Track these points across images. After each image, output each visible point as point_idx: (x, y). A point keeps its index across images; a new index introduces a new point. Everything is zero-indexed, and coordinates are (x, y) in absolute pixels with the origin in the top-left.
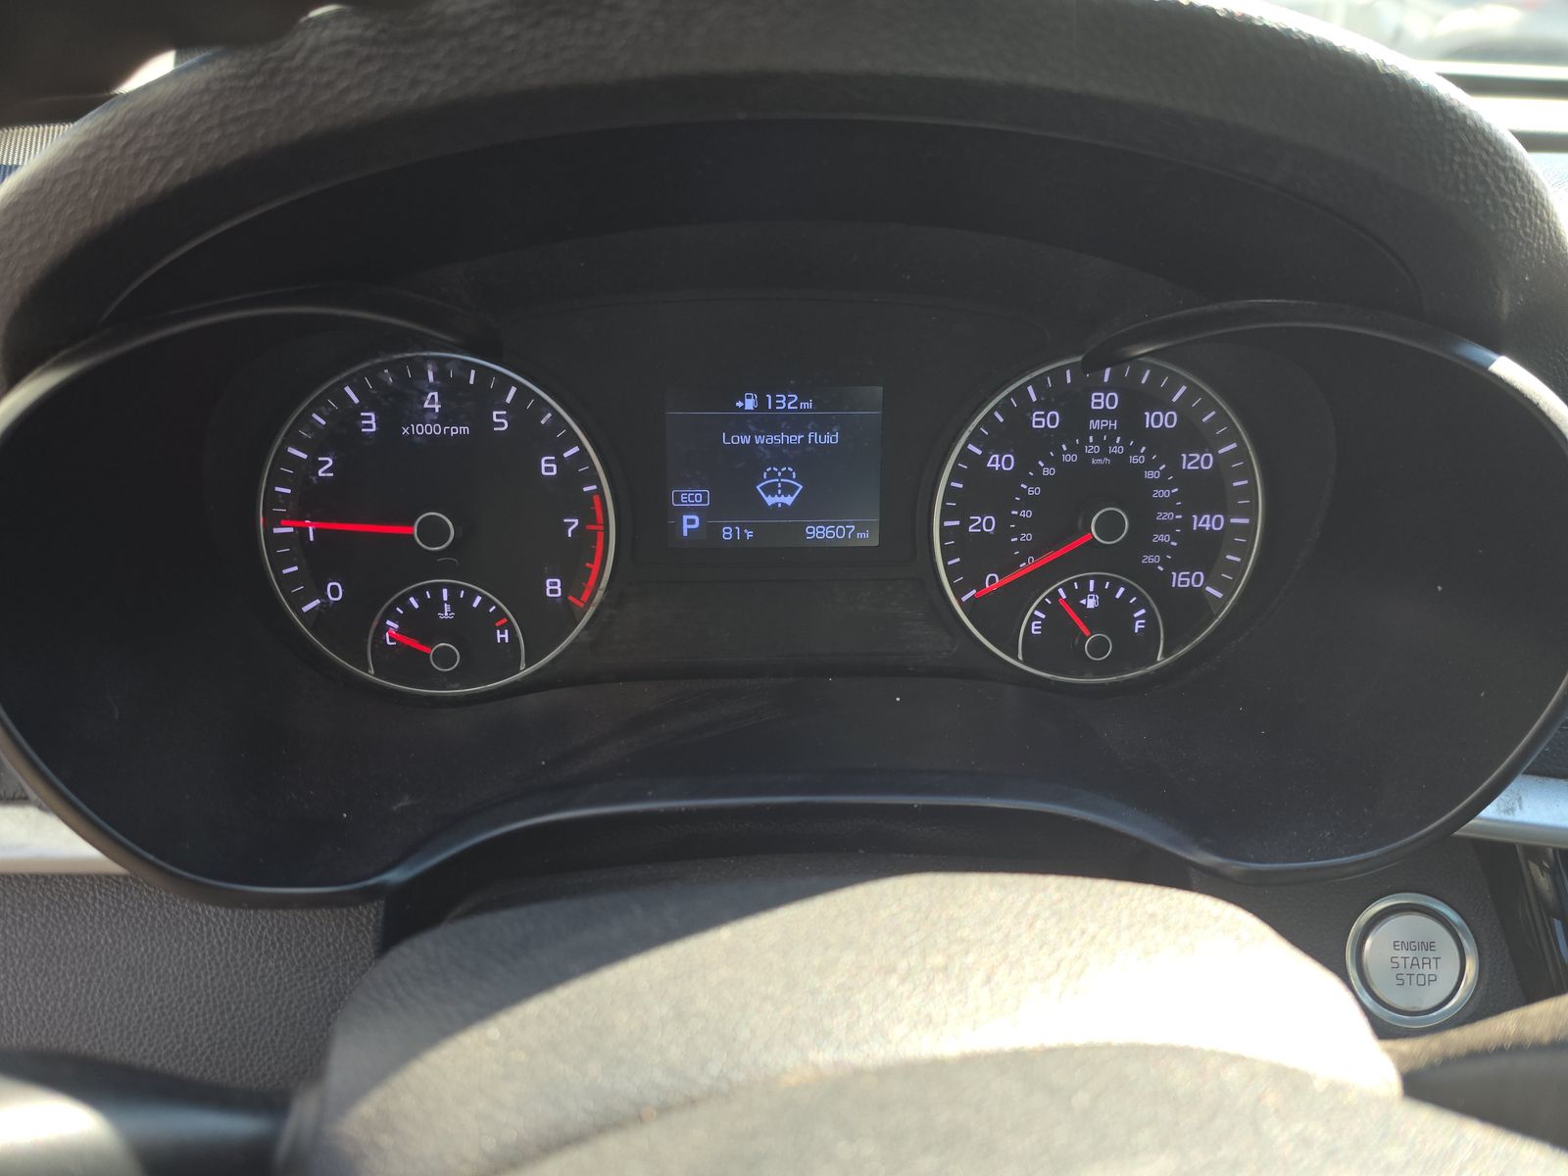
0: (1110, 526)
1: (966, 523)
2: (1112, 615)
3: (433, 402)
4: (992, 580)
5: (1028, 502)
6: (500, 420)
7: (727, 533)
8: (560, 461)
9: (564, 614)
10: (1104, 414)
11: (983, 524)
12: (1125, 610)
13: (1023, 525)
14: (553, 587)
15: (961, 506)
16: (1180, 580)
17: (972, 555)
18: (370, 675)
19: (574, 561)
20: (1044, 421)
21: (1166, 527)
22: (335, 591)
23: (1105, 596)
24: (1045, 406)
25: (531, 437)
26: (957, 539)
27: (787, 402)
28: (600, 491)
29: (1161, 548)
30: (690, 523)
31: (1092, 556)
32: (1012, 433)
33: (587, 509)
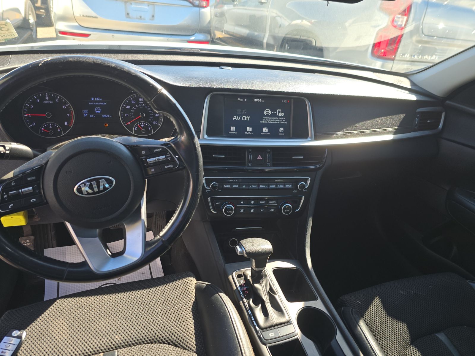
0: (142, 115)
1: (124, 115)
2: (146, 127)
3: (47, 98)
4: (129, 123)
5: (132, 112)
6: (57, 101)
7: (91, 116)
8: (66, 106)
9: (68, 127)
10: (141, 101)
11: (127, 115)
12: (147, 127)
13: (132, 115)
14: (66, 123)
15: (123, 113)
16: (154, 123)
17: (126, 120)
18: (40, 135)
19: (69, 120)
20: (133, 102)
21: (151, 116)
22: (34, 124)
23: (145, 125)
24: (133, 100)
25: (61, 103)
26: (123, 117)
27: (98, 99)
28: (72, 110)
29: (151, 119)
30: (85, 115)
31: (140, 119)
32: (129, 103)
33: (70, 113)
